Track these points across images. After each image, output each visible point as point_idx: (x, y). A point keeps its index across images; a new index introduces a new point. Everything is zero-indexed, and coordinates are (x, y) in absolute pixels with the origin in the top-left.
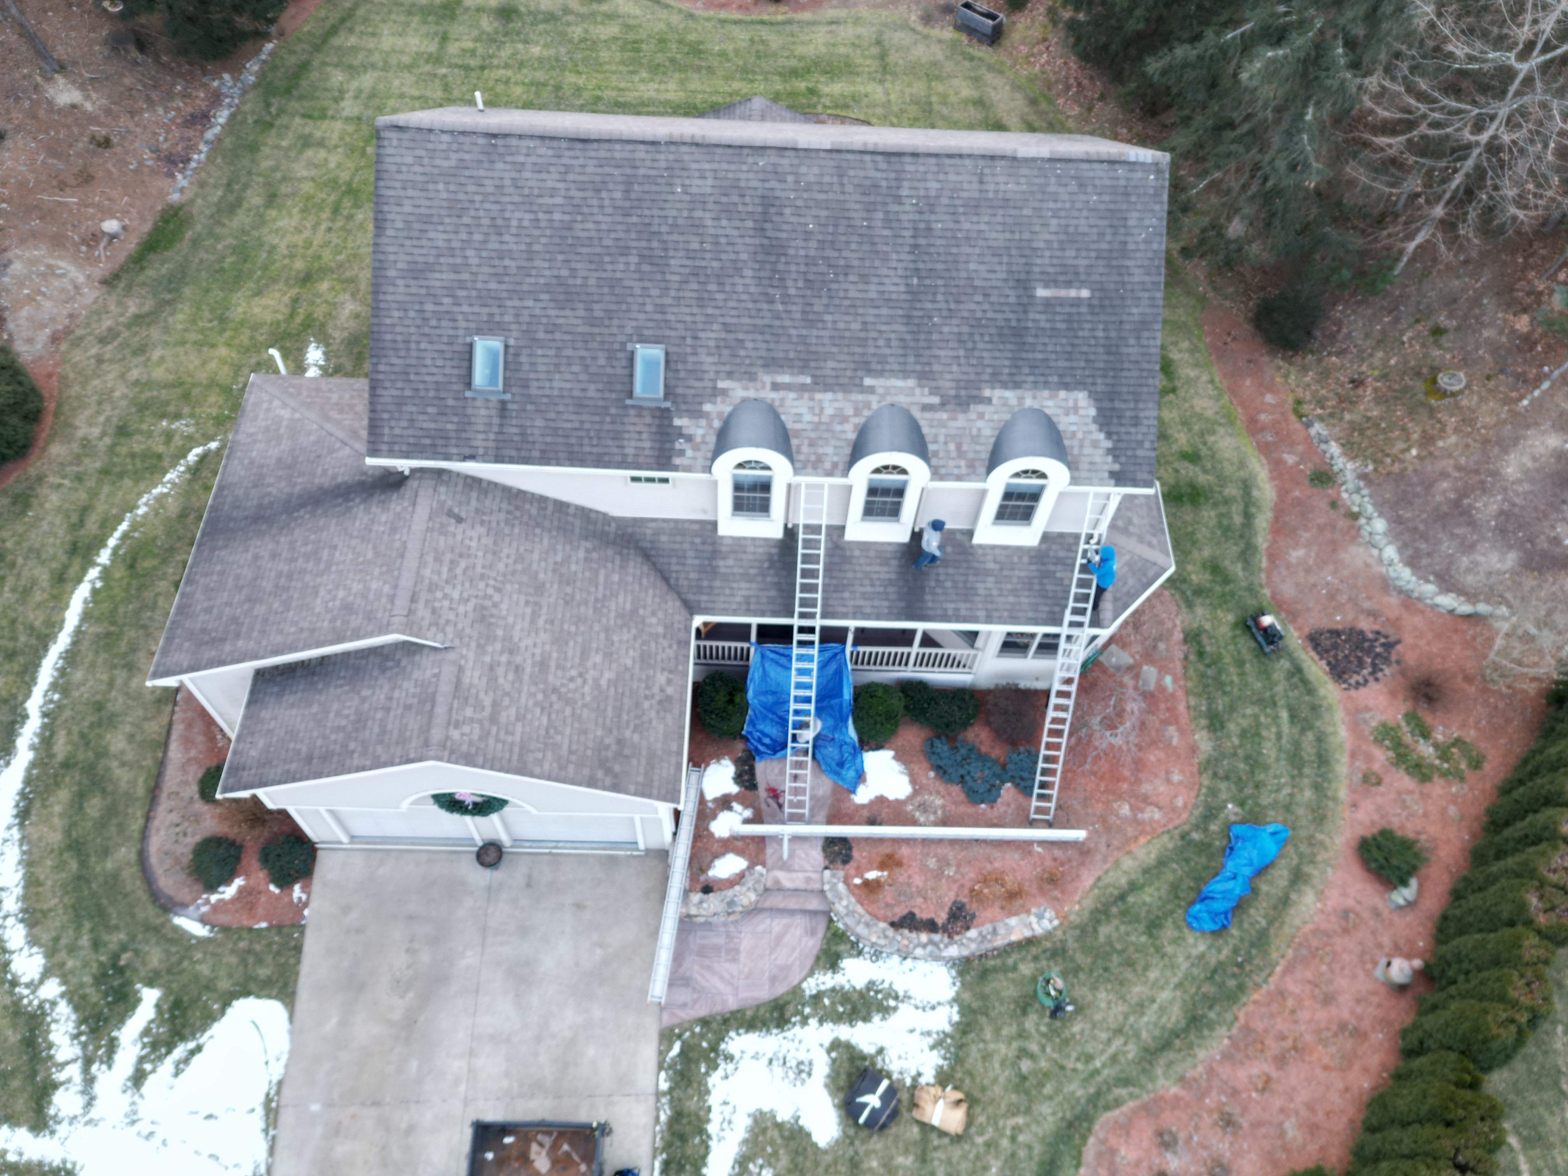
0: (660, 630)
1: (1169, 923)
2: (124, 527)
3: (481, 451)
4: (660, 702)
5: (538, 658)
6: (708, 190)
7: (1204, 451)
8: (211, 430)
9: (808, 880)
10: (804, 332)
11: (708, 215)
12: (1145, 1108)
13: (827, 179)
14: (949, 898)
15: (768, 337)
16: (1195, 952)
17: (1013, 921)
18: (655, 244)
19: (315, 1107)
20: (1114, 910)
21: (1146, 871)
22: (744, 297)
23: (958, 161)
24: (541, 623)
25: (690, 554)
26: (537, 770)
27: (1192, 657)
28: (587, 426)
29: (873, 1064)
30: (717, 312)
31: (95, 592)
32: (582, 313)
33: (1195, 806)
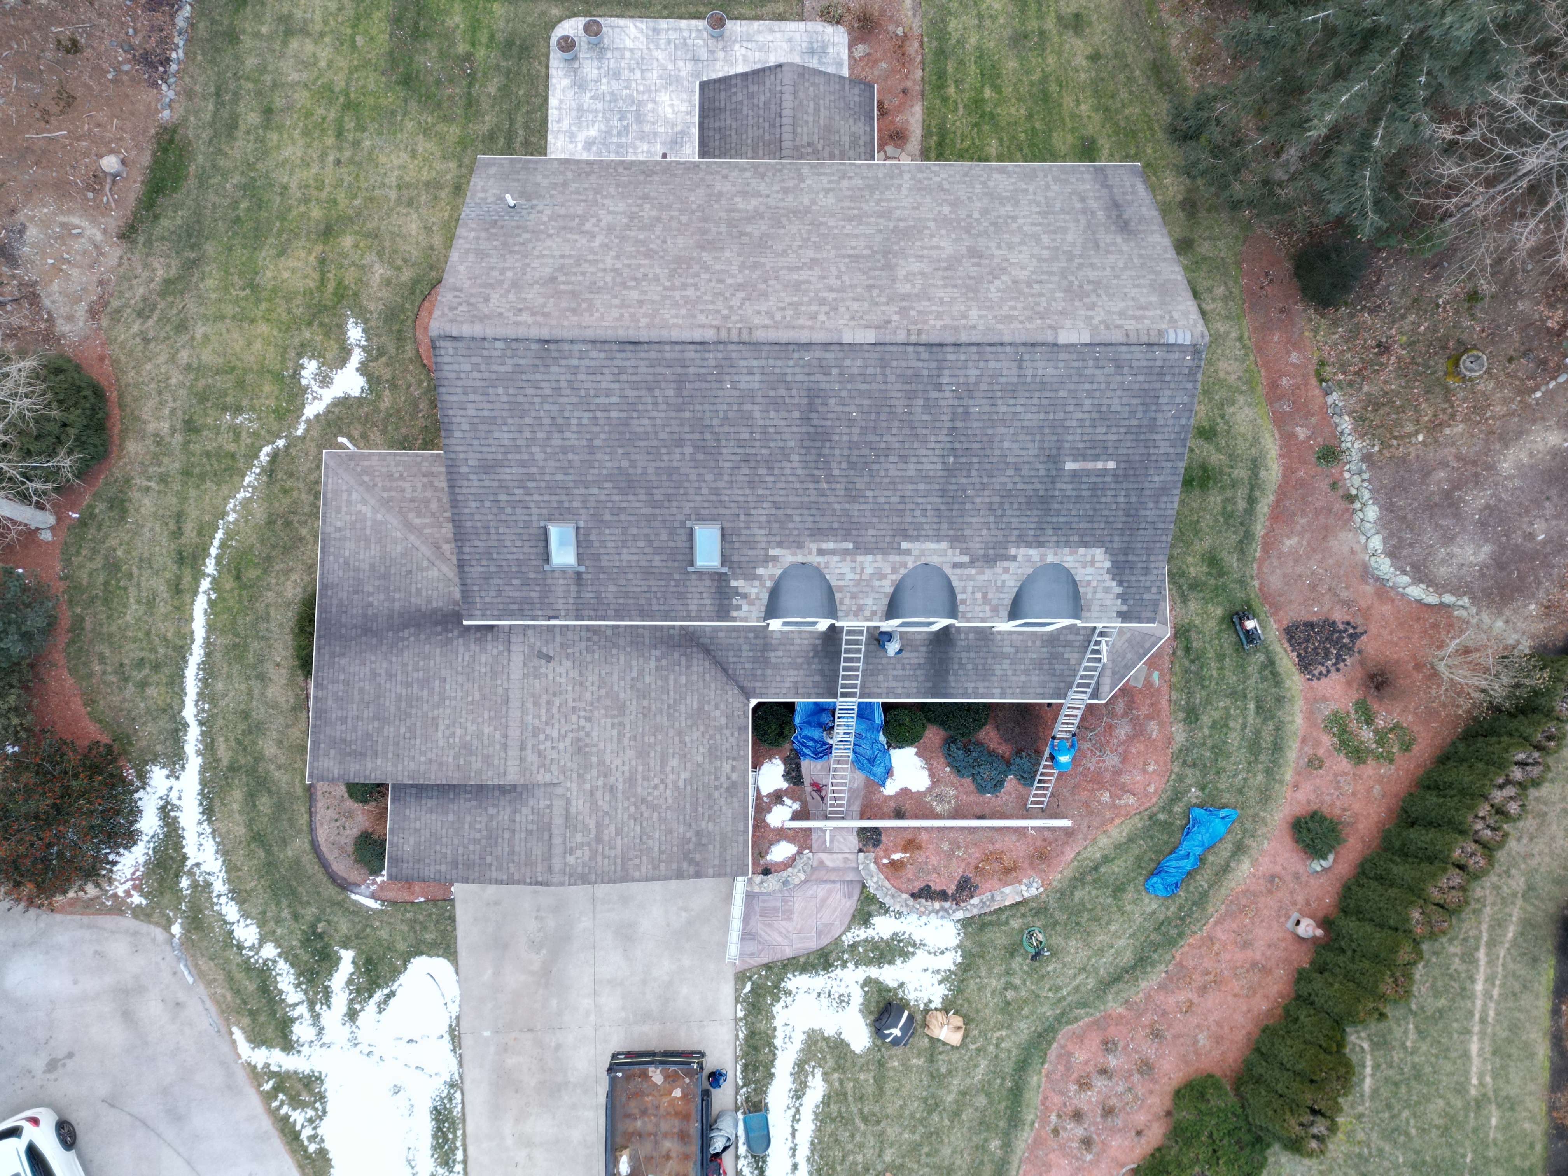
0: (723, 721)
1: (1131, 888)
2: (219, 535)
3: (563, 613)
4: (728, 789)
5: (627, 775)
6: (757, 385)
7: (1221, 426)
8: (275, 426)
9: (846, 860)
10: (847, 506)
11: (756, 408)
12: (1096, 1023)
13: (870, 370)
14: (957, 877)
15: (814, 512)
16: (1148, 910)
17: (1007, 890)
18: (708, 436)
19: (487, 1034)
20: (1089, 878)
21: (1118, 847)
22: (791, 479)
23: (1000, 349)
24: (626, 741)
25: (746, 647)
26: (637, 875)
27: (1179, 653)
28: (654, 589)
29: (896, 995)
30: (768, 492)
31: (210, 602)
32: (643, 498)
33: (1164, 791)
